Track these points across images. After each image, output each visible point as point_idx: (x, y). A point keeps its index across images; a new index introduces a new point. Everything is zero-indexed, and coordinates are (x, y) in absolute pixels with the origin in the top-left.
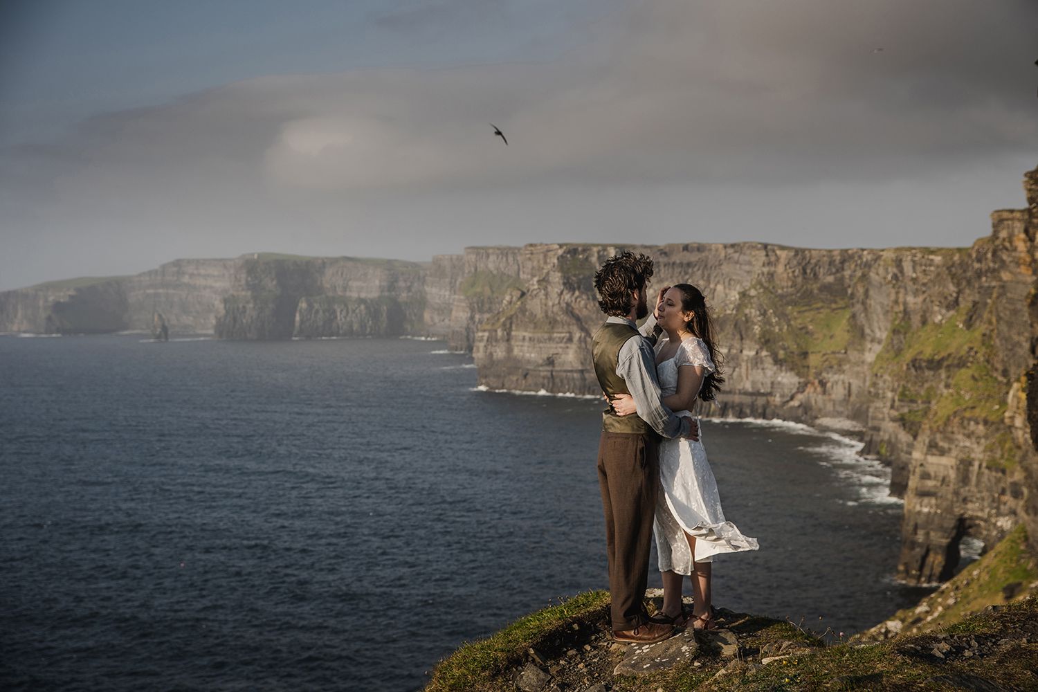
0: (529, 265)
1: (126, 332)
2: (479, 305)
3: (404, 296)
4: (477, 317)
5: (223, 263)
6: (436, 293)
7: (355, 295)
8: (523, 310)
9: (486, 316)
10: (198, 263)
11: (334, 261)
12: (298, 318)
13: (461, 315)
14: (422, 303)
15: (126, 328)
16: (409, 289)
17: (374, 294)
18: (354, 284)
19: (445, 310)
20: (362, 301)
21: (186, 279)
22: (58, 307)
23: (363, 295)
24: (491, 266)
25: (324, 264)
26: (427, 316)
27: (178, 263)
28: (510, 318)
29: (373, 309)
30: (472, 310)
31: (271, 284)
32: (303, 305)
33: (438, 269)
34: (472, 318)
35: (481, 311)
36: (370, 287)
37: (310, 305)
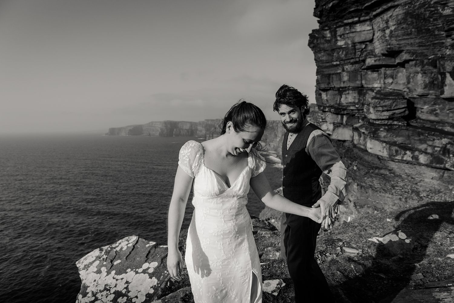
0: (216, 123)
1: (143, 135)
2: (207, 130)
3: (193, 128)
4: (207, 132)
5: (160, 122)
6: (199, 128)
7: (184, 128)
8: (215, 131)
9: (209, 132)
10: (156, 122)
11: (181, 122)
12: (174, 132)
13: (204, 132)
14: (197, 130)
15: (143, 134)
16: (194, 127)
17: (188, 128)
18: (184, 126)
19: (201, 131)
20: (186, 129)
21: (153, 125)
22: (130, 130)
23: (186, 128)
24: (209, 123)
25: (179, 122)
26: (198, 132)
27: (152, 122)
28: (213, 133)
29: (188, 130)
30: (206, 131)
31: (169, 126)
32: (175, 130)
33: (200, 123)
34: (206, 132)
35: (208, 131)
36: (187, 127)
37: (176, 130)
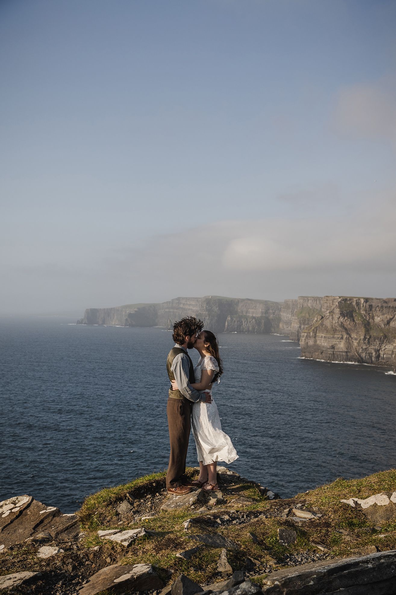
0: (326, 305)
1: (157, 327)
2: (304, 321)
3: (271, 316)
4: (302, 326)
5: (197, 299)
6: (285, 315)
7: (251, 315)
8: (322, 324)
9: (306, 326)
10: (187, 299)
11: (243, 300)
12: (226, 324)
13: (295, 326)
14: (279, 319)
15: (156, 325)
16: (274, 313)
17: (259, 315)
18: (251, 310)
19: (289, 323)
20: (253, 318)
21: (181, 306)
22: (130, 315)
23: (254, 315)
24: (309, 305)
25: (239, 301)
26: (281, 325)
27: (179, 299)
28: (316, 328)
29: (258, 321)
30: (300, 324)
31: (216, 309)
32: (229, 318)
33: (287, 305)
34: (300, 327)
35: (304, 324)
36: (257, 312)
37: (232, 319)
